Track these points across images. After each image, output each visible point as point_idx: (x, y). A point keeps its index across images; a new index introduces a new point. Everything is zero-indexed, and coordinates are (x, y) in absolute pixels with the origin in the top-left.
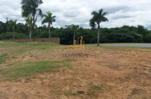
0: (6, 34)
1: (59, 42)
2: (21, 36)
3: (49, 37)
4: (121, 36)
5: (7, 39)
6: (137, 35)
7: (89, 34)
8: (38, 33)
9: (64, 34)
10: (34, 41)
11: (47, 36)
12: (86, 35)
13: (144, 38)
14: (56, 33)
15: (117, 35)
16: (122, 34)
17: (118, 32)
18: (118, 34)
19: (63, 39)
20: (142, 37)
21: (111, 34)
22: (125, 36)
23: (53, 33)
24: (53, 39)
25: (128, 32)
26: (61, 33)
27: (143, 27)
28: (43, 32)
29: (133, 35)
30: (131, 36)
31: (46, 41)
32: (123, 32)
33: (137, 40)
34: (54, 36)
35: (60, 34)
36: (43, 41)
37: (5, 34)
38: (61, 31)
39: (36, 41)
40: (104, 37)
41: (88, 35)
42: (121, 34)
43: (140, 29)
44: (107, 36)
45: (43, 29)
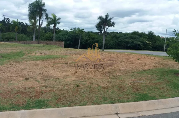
0: (6, 35)
1: (64, 46)
2: (23, 37)
3: (53, 40)
4: (129, 43)
5: (7, 40)
6: (147, 42)
7: (97, 39)
8: (42, 36)
9: (70, 38)
10: (39, 43)
11: (51, 39)
12: (93, 40)
13: (154, 46)
14: (61, 36)
15: (125, 42)
16: (131, 41)
17: (127, 38)
18: (127, 40)
19: (68, 43)
20: (151, 45)
21: (119, 40)
22: (133, 42)
23: (58, 35)
24: (58, 42)
25: (137, 38)
26: (67, 36)
27: (153, 33)
28: (47, 34)
29: (142, 42)
30: (139, 43)
31: (50, 44)
32: (132, 38)
33: (145, 47)
34: (58, 39)
35: (65, 38)
36: (48, 44)
37: (4, 35)
38: (66, 35)
39: (41, 43)
40: (112, 42)
41: (95, 40)
42: (129, 40)
43: (151, 36)
44: (115, 42)
45: (46, 30)
